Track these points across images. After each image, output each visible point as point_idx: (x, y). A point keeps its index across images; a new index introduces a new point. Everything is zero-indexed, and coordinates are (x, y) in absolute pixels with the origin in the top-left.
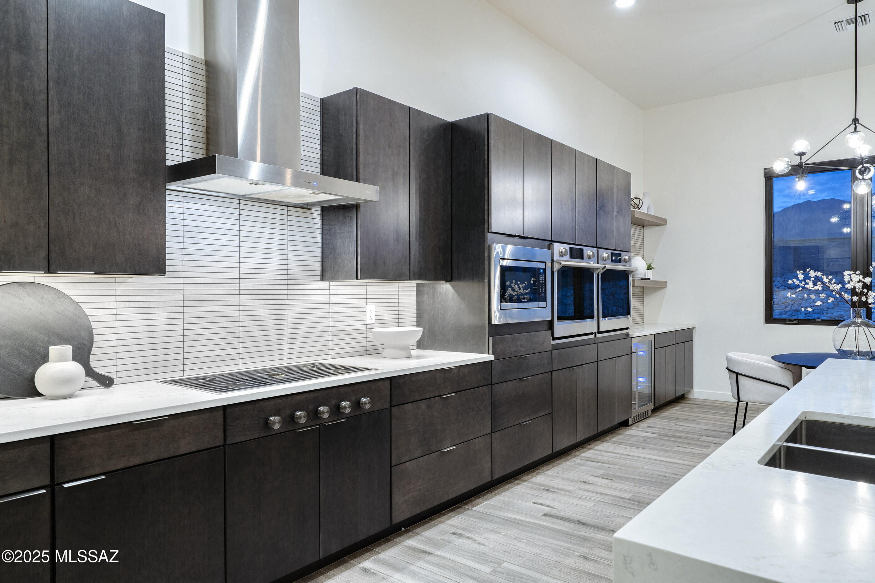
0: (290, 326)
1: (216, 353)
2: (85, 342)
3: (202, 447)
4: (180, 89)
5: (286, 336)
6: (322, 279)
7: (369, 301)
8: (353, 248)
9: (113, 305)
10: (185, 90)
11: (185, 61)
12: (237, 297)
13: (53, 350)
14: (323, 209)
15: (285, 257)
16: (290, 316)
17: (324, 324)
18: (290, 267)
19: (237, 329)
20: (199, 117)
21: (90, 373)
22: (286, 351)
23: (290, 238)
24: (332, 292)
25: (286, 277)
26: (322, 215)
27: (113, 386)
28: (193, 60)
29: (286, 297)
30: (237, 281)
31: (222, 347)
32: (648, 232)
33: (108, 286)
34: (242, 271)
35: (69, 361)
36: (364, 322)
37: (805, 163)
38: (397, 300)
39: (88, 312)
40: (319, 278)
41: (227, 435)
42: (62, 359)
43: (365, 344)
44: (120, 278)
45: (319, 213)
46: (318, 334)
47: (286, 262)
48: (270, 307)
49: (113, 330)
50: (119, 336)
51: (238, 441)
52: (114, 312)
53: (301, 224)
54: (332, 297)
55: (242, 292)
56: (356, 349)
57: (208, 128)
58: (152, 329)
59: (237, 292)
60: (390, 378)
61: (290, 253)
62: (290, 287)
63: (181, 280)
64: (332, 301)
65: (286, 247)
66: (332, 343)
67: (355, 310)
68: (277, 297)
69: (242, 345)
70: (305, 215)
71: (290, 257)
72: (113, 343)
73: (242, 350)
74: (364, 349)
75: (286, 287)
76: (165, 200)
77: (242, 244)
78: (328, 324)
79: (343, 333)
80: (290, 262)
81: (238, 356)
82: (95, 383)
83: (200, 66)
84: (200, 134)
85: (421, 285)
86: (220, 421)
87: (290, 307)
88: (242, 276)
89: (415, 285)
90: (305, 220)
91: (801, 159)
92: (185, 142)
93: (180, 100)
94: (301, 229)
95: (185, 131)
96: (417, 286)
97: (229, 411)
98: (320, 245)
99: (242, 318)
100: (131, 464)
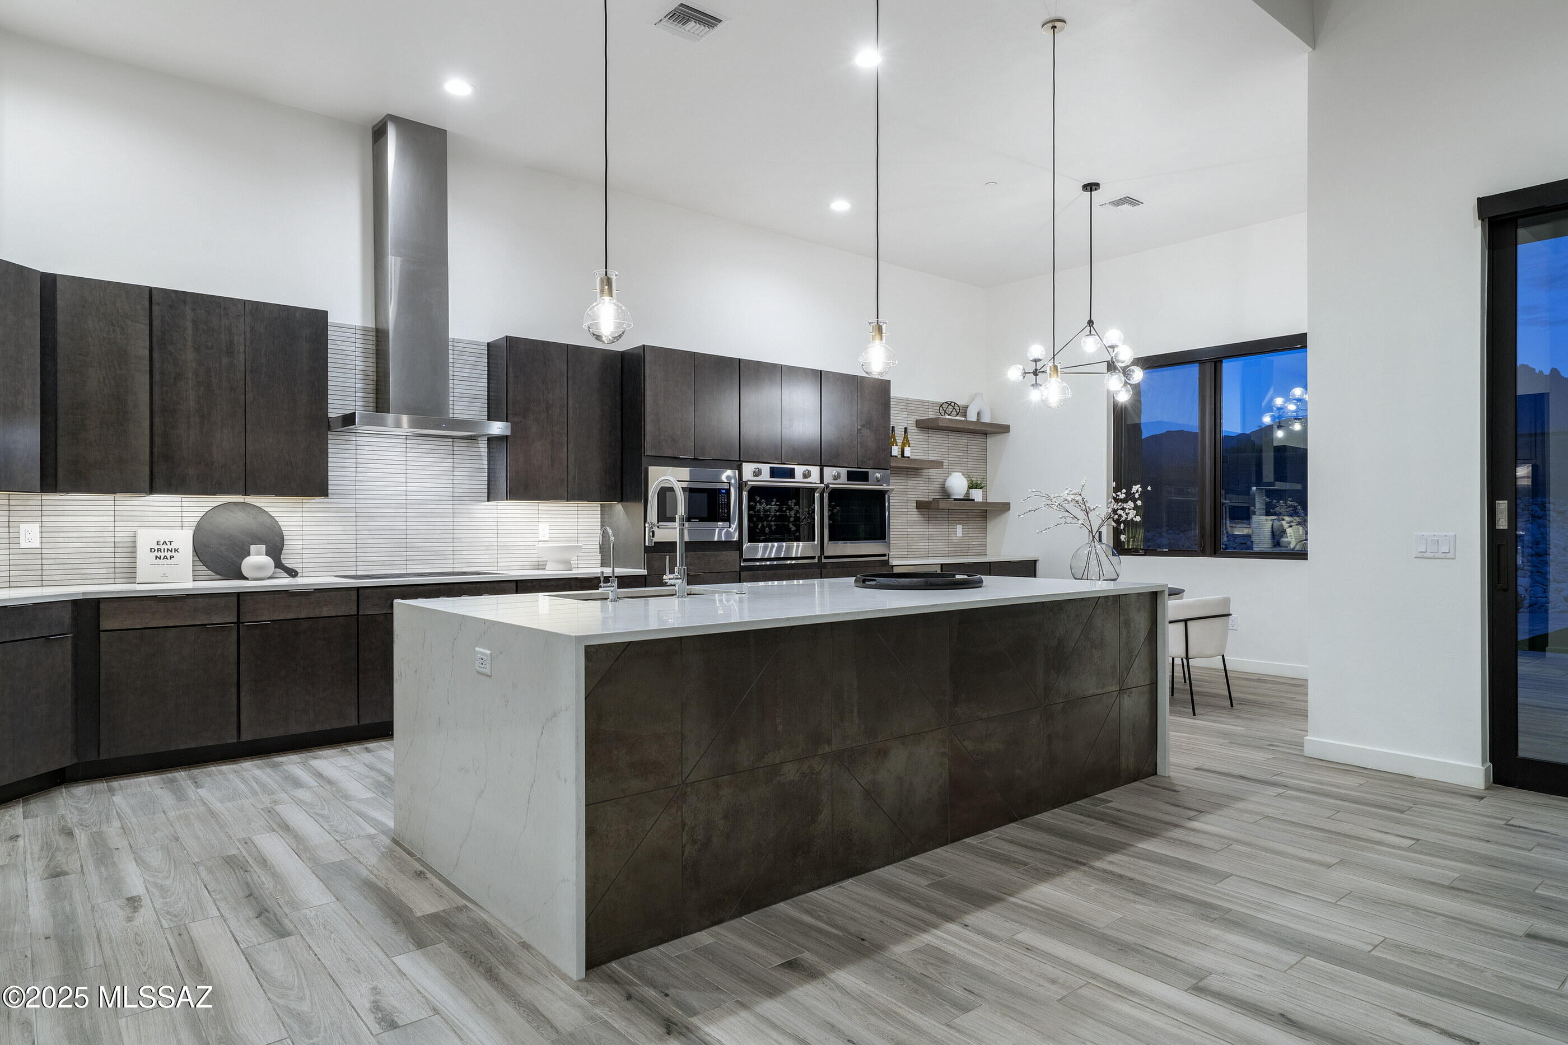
0: (455, 540)
1: (384, 559)
2: (278, 544)
3: (340, 614)
4: (354, 354)
5: (451, 549)
6: (488, 500)
7: (541, 520)
8: (505, 474)
9: (300, 519)
10: (358, 354)
11: (358, 332)
12: (404, 515)
13: (253, 548)
14: (489, 439)
15: (451, 481)
16: (455, 532)
17: (492, 540)
18: (455, 490)
19: (404, 541)
20: (370, 373)
21: (279, 564)
22: (451, 561)
23: (455, 465)
24: (499, 512)
25: (451, 498)
26: (489, 444)
27: (296, 578)
28: (365, 329)
29: (451, 515)
30: (404, 502)
31: (389, 554)
32: (991, 441)
33: (296, 505)
34: (408, 493)
35: (263, 555)
36: (537, 540)
37: (1041, 370)
38: (576, 520)
39: (280, 524)
40: (486, 499)
41: (360, 608)
42: (259, 554)
43: (537, 559)
44: (305, 499)
45: (486, 442)
46: (485, 548)
47: (451, 486)
48: (435, 523)
49: (300, 537)
50: (304, 542)
51: (369, 614)
52: (300, 524)
53: (466, 453)
54: (499, 516)
55: (408, 510)
56: (527, 563)
57: (377, 381)
58: (330, 537)
59: (404, 510)
60: (517, 581)
61: (455, 477)
62: (455, 507)
63: (354, 501)
64: (499, 520)
65: (451, 473)
66: (499, 556)
67: (526, 528)
68: (442, 515)
69: (408, 554)
70: (471, 445)
71: (455, 482)
72: (300, 547)
73: (408, 558)
74: (537, 563)
75: (451, 507)
76: (327, 444)
77: (408, 471)
78: (495, 540)
79: (511, 548)
80: (455, 486)
81: (405, 562)
82: (286, 575)
83: (370, 333)
84: (371, 387)
85: (606, 505)
86: (354, 598)
87: (455, 523)
88: (408, 498)
89: (599, 505)
90: (470, 449)
91: (1036, 366)
92: (358, 394)
93: (353, 363)
94: (466, 457)
95: (358, 386)
96: (601, 507)
97: (361, 591)
98: (486, 470)
99: (408, 532)
100: (288, 618)
